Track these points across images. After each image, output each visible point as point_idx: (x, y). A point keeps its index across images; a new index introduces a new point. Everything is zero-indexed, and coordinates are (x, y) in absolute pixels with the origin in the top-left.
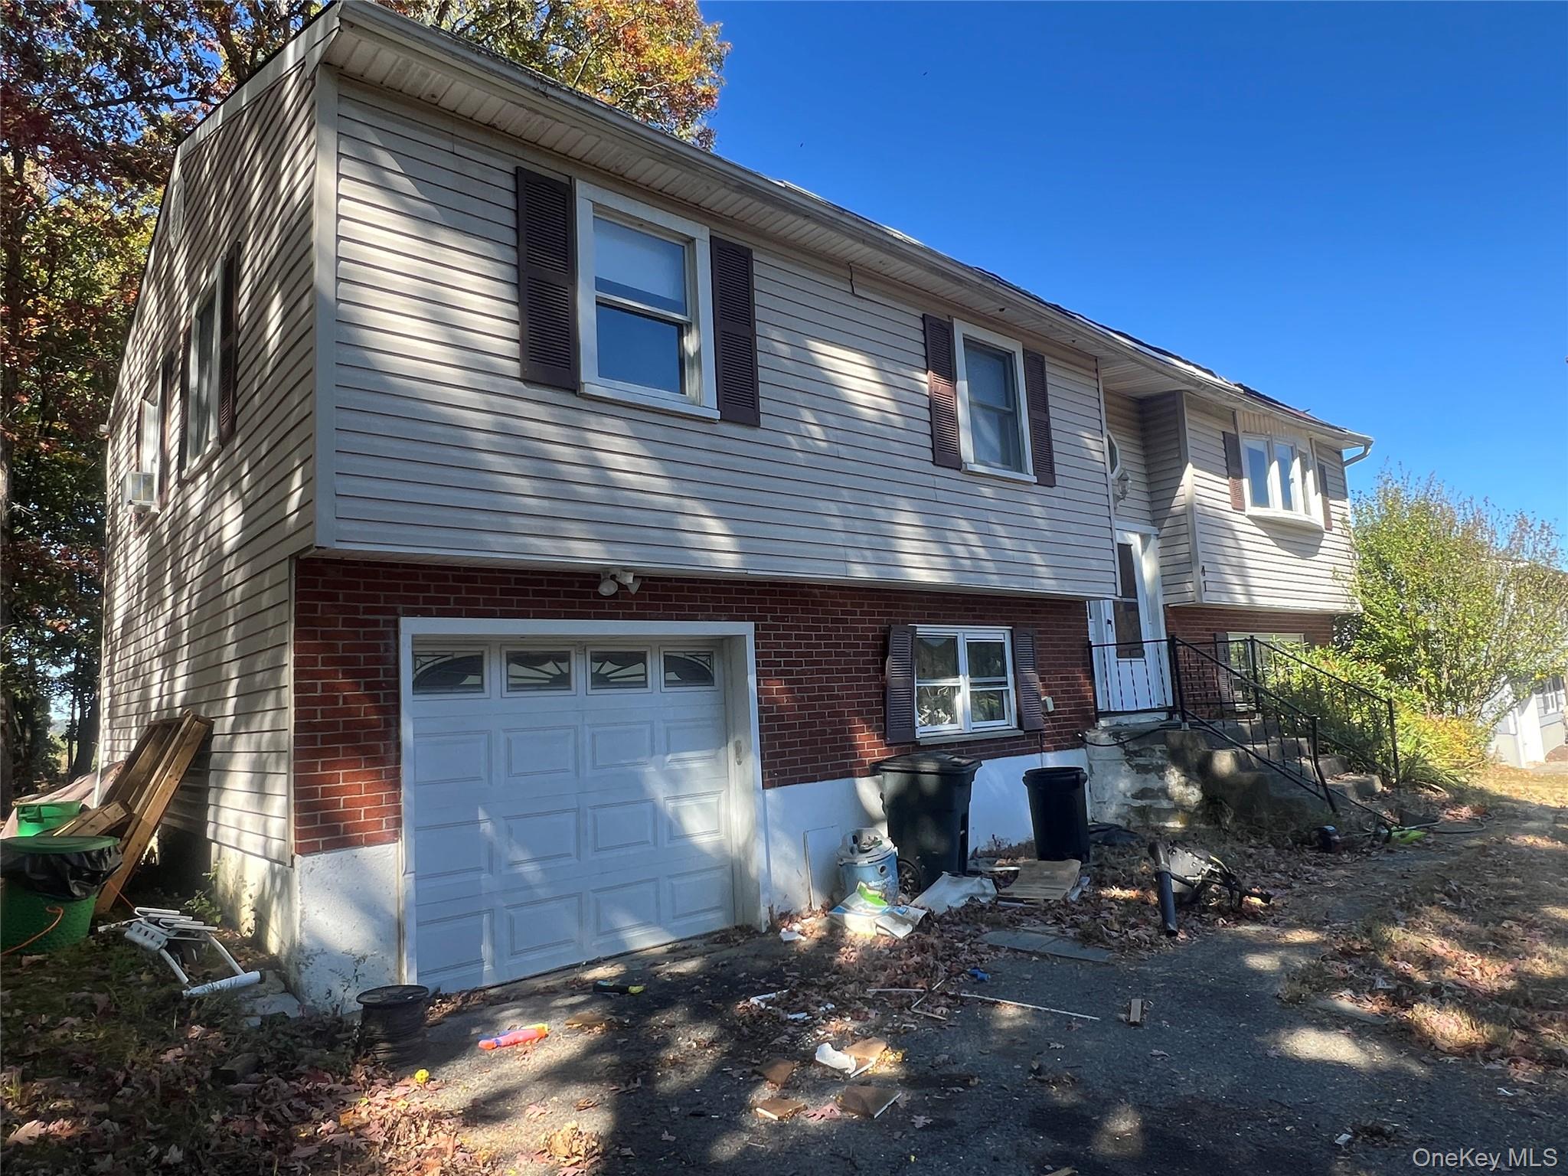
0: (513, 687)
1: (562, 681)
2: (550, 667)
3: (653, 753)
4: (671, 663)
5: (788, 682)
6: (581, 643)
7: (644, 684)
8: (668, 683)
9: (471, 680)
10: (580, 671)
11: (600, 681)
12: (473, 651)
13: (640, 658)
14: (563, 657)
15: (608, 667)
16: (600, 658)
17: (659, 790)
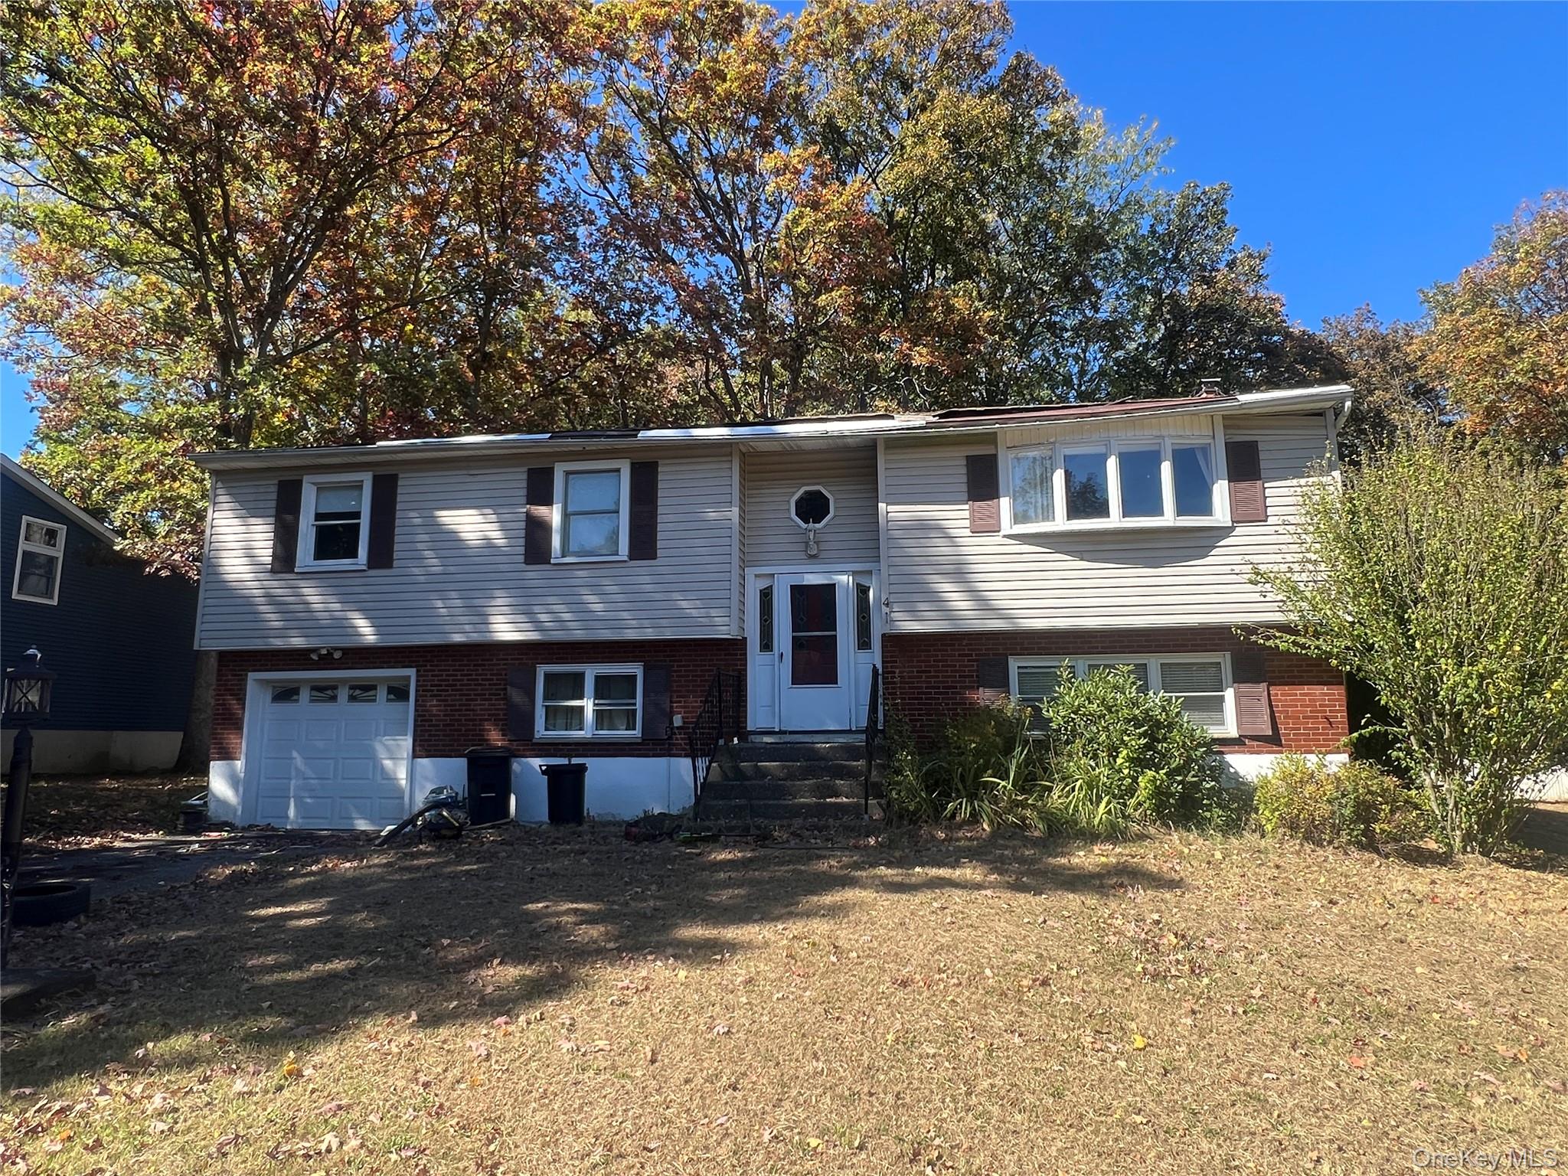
0: (312, 701)
1: (334, 698)
2: (329, 692)
3: (376, 735)
4: (391, 690)
5: (438, 700)
6: (344, 681)
7: (375, 701)
8: (388, 700)
9: (295, 697)
10: (343, 694)
11: (352, 698)
12: (296, 685)
13: (374, 688)
14: (335, 688)
15: (358, 692)
16: (352, 688)
17: (382, 753)
